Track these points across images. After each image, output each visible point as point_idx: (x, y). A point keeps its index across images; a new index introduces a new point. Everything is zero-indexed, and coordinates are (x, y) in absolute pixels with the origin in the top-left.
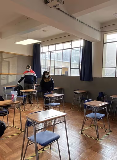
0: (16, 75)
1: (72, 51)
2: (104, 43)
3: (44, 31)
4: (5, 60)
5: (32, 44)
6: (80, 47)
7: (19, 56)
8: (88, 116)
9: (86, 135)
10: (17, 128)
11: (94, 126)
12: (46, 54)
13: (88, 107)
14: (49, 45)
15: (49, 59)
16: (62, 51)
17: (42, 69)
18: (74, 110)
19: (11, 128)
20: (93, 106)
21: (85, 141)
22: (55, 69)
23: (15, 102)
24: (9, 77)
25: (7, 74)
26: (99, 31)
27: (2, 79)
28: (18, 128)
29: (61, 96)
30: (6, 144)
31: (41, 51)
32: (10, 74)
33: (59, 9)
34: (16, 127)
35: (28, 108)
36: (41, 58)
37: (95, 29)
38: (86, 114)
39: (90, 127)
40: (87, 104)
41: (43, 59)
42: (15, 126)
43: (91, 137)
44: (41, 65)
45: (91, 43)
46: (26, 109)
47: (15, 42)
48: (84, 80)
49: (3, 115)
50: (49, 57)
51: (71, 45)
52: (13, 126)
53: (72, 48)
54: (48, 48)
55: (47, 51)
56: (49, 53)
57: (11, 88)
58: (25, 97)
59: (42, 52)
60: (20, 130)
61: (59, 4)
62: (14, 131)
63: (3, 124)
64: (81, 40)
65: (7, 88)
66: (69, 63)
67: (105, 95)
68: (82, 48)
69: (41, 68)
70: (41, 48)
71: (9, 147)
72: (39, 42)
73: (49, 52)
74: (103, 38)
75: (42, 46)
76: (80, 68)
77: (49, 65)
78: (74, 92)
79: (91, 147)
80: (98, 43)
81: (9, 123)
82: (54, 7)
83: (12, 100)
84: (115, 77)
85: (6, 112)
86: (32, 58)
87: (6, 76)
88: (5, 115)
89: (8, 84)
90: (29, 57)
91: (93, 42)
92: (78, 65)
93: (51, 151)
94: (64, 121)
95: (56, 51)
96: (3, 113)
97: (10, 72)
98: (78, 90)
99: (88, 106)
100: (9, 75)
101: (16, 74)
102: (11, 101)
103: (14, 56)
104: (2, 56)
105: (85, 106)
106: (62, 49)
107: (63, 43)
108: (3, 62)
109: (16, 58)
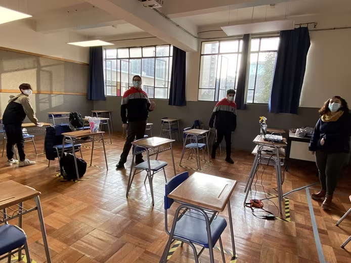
0: (62, 95)
1: (157, 61)
2: (201, 55)
3: (113, 25)
4: (44, 69)
6: (169, 57)
7: (67, 64)
8: (187, 146)
9: (186, 167)
10: (97, 167)
11: (192, 158)
13: (189, 136)
14: (117, 49)
15: (119, 71)
16: (140, 60)
17: (106, 86)
19: (89, 167)
20: (194, 134)
24: (52, 98)
25: (49, 93)
26: (196, 37)
28: (99, 167)
31: (104, 57)
32: (54, 93)
33: (155, 9)
34: (95, 166)
36: (104, 68)
37: (192, 35)
38: (186, 144)
39: (188, 160)
40: (187, 132)
41: (109, 70)
42: (93, 165)
43: (191, 169)
44: (105, 79)
45: (185, 53)
47: (70, 42)
48: (174, 105)
51: (154, 52)
52: (91, 165)
53: (157, 57)
54: (117, 53)
55: (116, 58)
56: (119, 61)
59: (106, 59)
64: (170, 46)
65: (56, 116)
66: (152, 79)
67: (202, 123)
68: (171, 58)
69: (105, 85)
70: (104, 52)
73: (119, 59)
74: (200, 48)
75: (105, 49)
76: (169, 88)
77: (119, 81)
78: (162, 121)
80: (193, 53)
82: (151, 6)
84: (213, 100)
86: (87, 66)
87: (47, 96)
89: (51, 109)
90: (84, 64)
91: (187, 51)
92: (164, 83)
95: (130, 58)
97: (53, 90)
98: (167, 118)
99: (189, 134)
100: (52, 95)
101: (63, 93)
103: (59, 62)
104: (38, 62)
105: (185, 135)
106: (141, 56)
107: (142, 47)
108: (41, 72)
109: (62, 67)
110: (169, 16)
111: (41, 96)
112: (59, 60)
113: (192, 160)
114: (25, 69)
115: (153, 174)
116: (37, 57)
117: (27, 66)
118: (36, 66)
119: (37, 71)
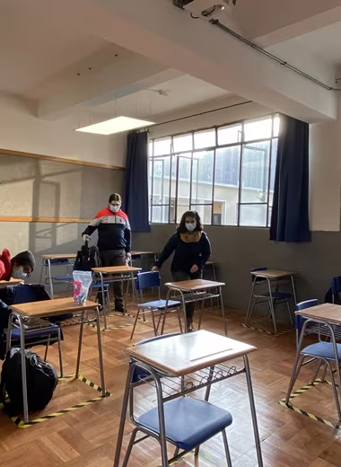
0: (76, 224)
1: (245, 150)
3: (160, 92)
4: (46, 179)
5: (125, 132)
6: (271, 140)
7: (87, 169)
9: (304, 413)
10: (88, 382)
11: (324, 382)
12: (163, 161)
13: (311, 324)
14: (172, 136)
15: (174, 178)
16: (213, 152)
17: (152, 205)
18: (252, 331)
19: (72, 382)
20: (326, 320)
21: (304, 430)
22: (191, 204)
23: (85, 305)
24: (58, 229)
25: (53, 220)
26: (331, 89)
27: (38, 235)
28: (92, 385)
29: (218, 287)
30: (60, 433)
31: (150, 154)
32: (61, 220)
33: (215, 22)
34: (84, 380)
35: (113, 323)
36: (150, 175)
38: (303, 347)
39: (312, 385)
40: (306, 315)
41: (157, 178)
42: (81, 378)
43: (320, 420)
44: (150, 193)
45: (306, 126)
46: (111, 326)
47: (79, 128)
49: (45, 344)
50: (174, 171)
51: (240, 134)
52: (77, 377)
53: (246, 143)
54: (172, 145)
55: (169, 153)
56: (174, 158)
57: (64, 261)
58: (105, 288)
59: (153, 157)
60: (99, 389)
61: (221, 6)
62: (79, 394)
63: (48, 370)
64: (273, 118)
68: (275, 142)
69: (149, 204)
70: (150, 145)
71: (69, 443)
72: (145, 128)
73: (174, 154)
75: (153, 140)
77: (173, 196)
78: (254, 276)
79: (326, 453)
81: (63, 365)
83: (76, 299)
85: (55, 335)
86: (121, 173)
87: (49, 226)
88: (52, 343)
89: (55, 249)
90: (120, 169)
91: (311, 122)
93: (200, 460)
94: (244, 371)
95: (194, 151)
96: (46, 338)
97: (61, 215)
98: (264, 269)
99: (310, 319)
100: (58, 224)
101: (77, 220)
102: (71, 300)
103: (72, 167)
104: (37, 168)
105: (300, 320)
106: (214, 145)
107: (216, 128)
108: (41, 185)
109: (78, 175)
110: (258, 40)
111: (39, 226)
112: (73, 163)
113: (324, 387)
114: (15, 180)
115: (177, 457)
116: (36, 159)
117: (19, 175)
118: (33, 174)
119: (34, 183)
